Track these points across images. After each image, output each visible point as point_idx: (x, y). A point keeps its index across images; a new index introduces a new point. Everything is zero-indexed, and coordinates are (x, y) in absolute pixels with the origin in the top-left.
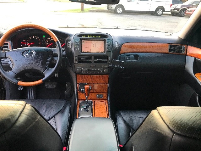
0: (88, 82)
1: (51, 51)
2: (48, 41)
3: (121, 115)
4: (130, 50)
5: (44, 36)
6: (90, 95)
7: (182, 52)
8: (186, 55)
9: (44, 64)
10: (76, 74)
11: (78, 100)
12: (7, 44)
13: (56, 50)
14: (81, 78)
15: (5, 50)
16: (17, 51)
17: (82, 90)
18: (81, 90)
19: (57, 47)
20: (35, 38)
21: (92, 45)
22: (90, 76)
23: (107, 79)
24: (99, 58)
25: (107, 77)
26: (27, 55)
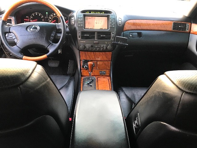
0: (92, 59)
1: (55, 26)
2: (50, 18)
3: (123, 91)
4: (133, 28)
5: (47, 13)
6: (93, 71)
7: (185, 29)
8: (189, 33)
9: (48, 39)
10: (80, 51)
11: (82, 76)
12: (11, 20)
13: (60, 25)
14: (84, 55)
15: (8, 25)
16: (21, 26)
17: (86, 67)
18: (84, 67)
19: (61, 23)
20: (38, 14)
21: (96, 21)
22: (93, 53)
23: (110, 57)
24: (102, 35)
25: (109, 54)
26: (31, 30)
